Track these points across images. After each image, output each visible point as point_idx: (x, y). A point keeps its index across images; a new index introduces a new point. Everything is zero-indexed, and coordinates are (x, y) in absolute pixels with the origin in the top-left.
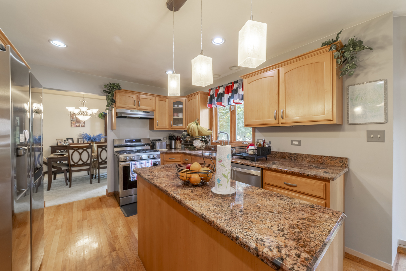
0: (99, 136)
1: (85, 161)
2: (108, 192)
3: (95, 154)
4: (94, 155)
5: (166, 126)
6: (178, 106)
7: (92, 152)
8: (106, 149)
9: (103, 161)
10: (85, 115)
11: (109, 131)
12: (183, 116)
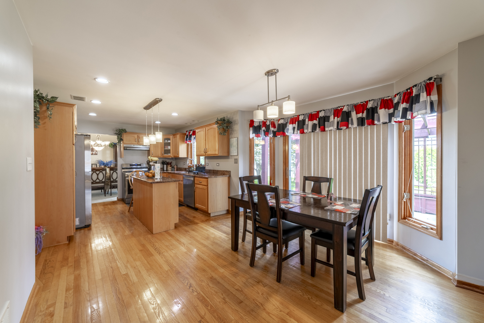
0: (110, 162)
1: (101, 180)
2: (118, 198)
3: (108, 174)
4: (108, 176)
5: (159, 155)
6: (167, 141)
7: (106, 173)
8: (117, 171)
9: (114, 180)
10: (100, 146)
11: (119, 158)
12: (171, 148)
